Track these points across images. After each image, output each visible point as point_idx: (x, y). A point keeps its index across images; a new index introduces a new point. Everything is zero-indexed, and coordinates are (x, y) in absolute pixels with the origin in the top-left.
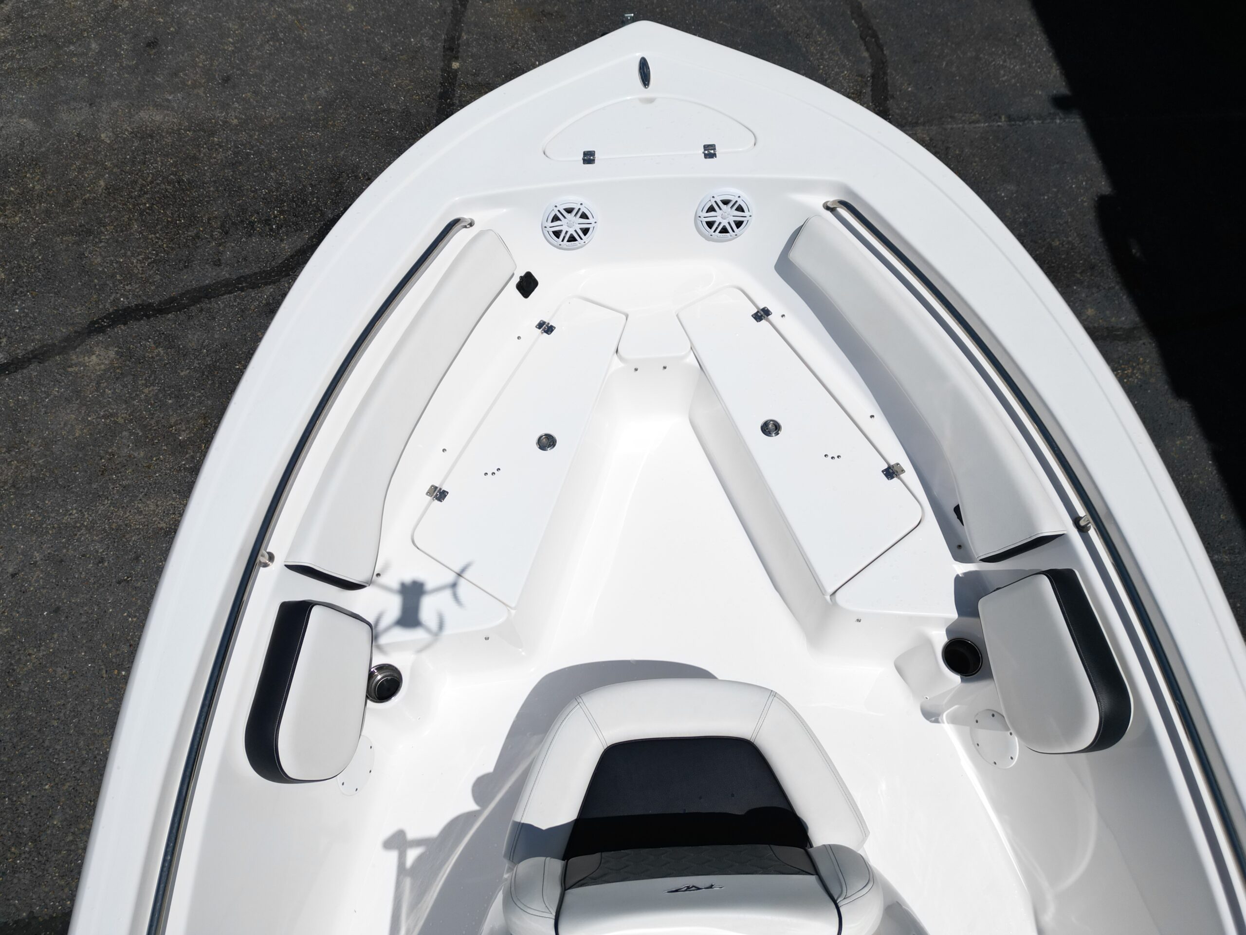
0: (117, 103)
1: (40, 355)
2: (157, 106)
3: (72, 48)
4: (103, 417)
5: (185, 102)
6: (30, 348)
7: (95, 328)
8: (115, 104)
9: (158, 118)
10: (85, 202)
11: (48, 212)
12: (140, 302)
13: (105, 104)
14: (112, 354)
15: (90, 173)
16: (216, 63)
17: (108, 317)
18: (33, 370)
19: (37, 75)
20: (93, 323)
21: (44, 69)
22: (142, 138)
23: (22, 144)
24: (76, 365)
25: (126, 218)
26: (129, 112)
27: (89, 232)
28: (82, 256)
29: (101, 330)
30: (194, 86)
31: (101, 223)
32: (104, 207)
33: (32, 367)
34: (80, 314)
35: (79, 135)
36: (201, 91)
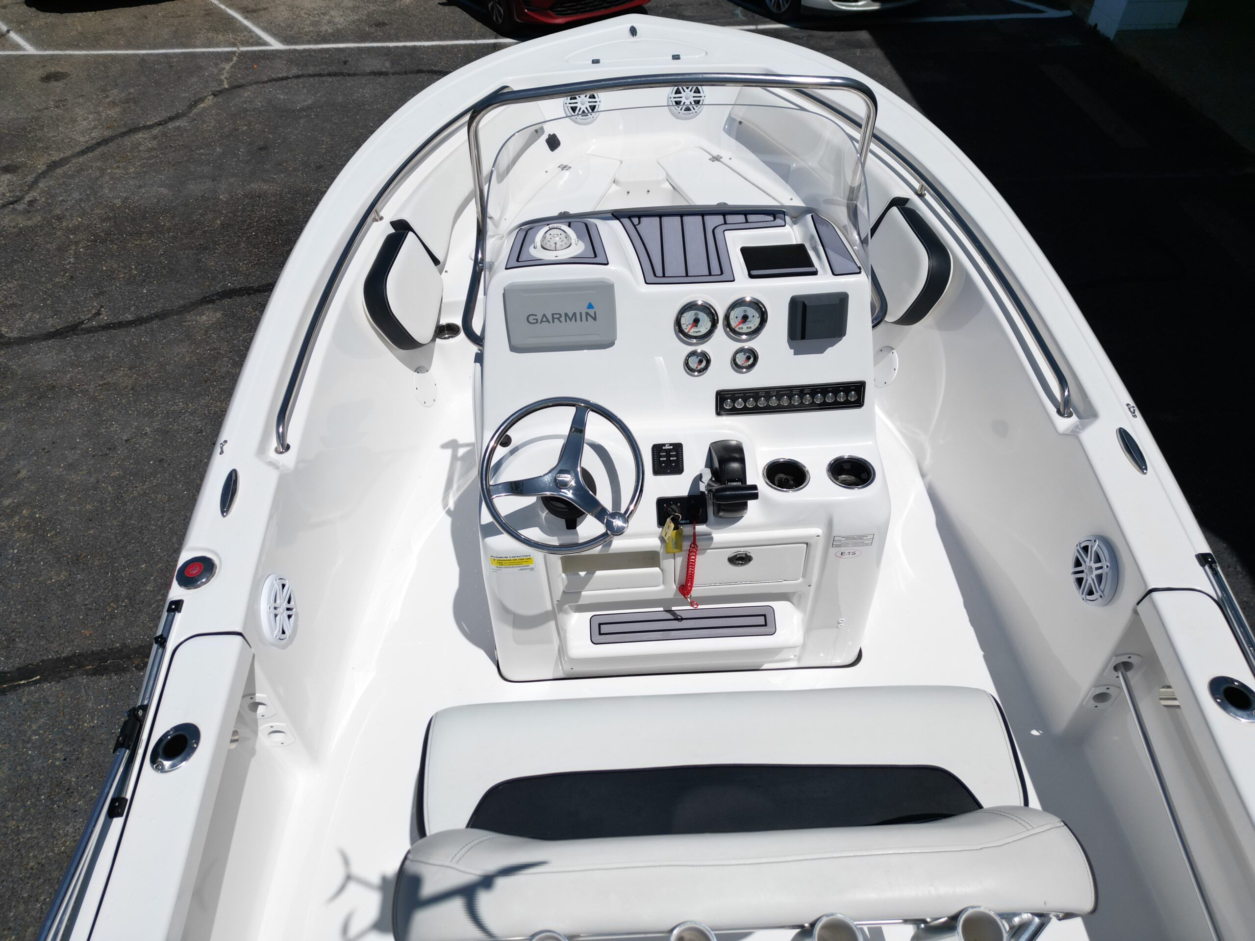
0: (233, 179)
1: (162, 316)
2: (264, 181)
3: (202, 151)
4: (208, 350)
5: (286, 179)
6: (152, 312)
7: (207, 300)
8: (232, 180)
9: (265, 187)
10: (204, 232)
11: (175, 238)
12: (243, 286)
13: (224, 180)
14: (219, 315)
15: (210, 216)
16: (312, 158)
17: (218, 294)
18: (155, 324)
19: (174, 165)
20: (205, 298)
21: (180, 163)
22: (252, 198)
23: (158, 201)
24: (189, 321)
25: (236, 240)
26: (243, 184)
27: (206, 248)
28: (199, 261)
29: (212, 301)
30: (295, 170)
31: (215, 243)
32: (219, 234)
33: (153, 322)
34: (195, 293)
35: (202, 196)
36: (299, 174)
